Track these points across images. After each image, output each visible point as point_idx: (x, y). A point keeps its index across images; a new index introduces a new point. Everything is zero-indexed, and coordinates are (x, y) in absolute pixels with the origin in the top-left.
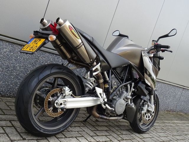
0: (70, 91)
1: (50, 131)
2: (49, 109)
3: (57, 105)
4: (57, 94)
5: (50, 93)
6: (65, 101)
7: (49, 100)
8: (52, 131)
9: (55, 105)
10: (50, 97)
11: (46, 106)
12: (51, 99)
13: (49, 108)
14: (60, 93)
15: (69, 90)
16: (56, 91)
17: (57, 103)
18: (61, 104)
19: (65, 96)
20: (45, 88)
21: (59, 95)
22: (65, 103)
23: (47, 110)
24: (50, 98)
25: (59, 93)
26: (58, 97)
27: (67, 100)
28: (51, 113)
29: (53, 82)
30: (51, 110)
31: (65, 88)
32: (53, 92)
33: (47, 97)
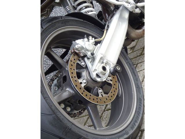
0: (88, 40)
1: (136, 116)
2: (100, 96)
3: (100, 77)
4: (79, 66)
5: (72, 77)
6: (101, 58)
7: (83, 85)
8: (136, 114)
9: (99, 80)
10: (80, 81)
11: (92, 99)
12: (83, 82)
13: (98, 95)
14: (80, 59)
15: (86, 39)
16: (73, 64)
17: (97, 75)
18: (104, 68)
19: (92, 54)
20: (53, 85)
21: (83, 63)
22: (105, 61)
23: (99, 100)
24: (81, 83)
25: (80, 61)
26: (86, 67)
27: (102, 56)
28: (108, 98)
29: (50, 63)
30: (103, 94)
31: (78, 44)
32: (73, 71)
33: (76, 86)
